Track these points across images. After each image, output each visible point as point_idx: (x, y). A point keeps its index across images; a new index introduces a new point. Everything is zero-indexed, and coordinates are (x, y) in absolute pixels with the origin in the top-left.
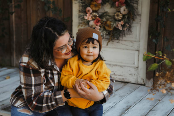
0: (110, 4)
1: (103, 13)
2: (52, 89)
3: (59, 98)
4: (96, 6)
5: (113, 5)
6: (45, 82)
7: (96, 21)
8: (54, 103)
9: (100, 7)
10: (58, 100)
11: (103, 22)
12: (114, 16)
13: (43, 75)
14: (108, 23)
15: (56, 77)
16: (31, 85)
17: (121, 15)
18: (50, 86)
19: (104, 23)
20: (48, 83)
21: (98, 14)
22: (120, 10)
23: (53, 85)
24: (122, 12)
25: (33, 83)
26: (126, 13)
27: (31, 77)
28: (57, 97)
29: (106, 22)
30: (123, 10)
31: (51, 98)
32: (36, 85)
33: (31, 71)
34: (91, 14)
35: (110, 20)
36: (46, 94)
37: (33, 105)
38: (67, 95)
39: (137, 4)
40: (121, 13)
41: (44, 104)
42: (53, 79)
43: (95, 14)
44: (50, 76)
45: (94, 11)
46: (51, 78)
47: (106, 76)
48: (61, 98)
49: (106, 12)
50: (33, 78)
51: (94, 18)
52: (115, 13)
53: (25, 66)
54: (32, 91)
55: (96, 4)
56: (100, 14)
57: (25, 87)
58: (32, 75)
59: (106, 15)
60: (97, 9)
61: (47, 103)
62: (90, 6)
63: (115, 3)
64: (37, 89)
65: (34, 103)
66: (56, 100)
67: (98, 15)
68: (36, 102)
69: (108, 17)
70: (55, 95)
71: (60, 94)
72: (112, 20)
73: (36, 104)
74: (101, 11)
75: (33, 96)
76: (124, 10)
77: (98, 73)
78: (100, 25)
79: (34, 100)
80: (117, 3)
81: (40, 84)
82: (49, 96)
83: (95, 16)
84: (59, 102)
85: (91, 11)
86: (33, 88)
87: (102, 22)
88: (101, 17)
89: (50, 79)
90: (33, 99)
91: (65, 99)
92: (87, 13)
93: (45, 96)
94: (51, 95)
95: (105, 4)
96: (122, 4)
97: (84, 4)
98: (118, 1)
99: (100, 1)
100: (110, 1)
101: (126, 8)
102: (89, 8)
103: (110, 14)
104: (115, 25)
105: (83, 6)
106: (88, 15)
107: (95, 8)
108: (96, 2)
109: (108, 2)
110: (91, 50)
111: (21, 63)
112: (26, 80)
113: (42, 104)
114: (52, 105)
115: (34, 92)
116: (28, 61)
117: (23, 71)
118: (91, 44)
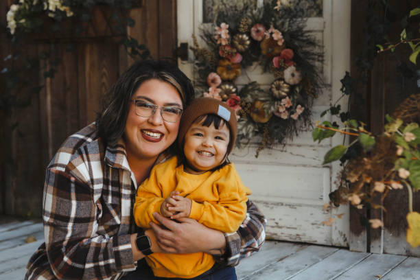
0: (260, 64)
1: (246, 86)
2: (116, 231)
3: (124, 251)
4: (229, 69)
5: (267, 68)
6: (100, 216)
7: (230, 103)
8: (111, 261)
9: (239, 70)
10: (122, 255)
11: (246, 104)
12: (270, 89)
13: (96, 197)
14: (258, 105)
15: (126, 204)
16: (67, 219)
17: (285, 85)
18: (110, 223)
19: (249, 105)
20: (105, 218)
21: (235, 87)
22: (283, 75)
23: (118, 222)
24: (287, 80)
25: (73, 215)
26: (297, 82)
27: (70, 199)
28: (121, 248)
29: (253, 104)
30: (290, 74)
31: (106, 249)
33: (73, 185)
34: (218, 87)
35: (262, 99)
36: (95, 240)
37: (62, 265)
38: (143, 245)
39: (322, 61)
40: (285, 83)
41: (89, 262)
42: (118, 208)
43: (227, 87)
45: (224, 81)
46: (114, 206)
48: (129, 250)
49: (253, 84)
50: (74, 203)
51: (225, 96)
52: (273, 83)
53: (61, 172)
54: (66, 232)
55: (228, 65)
56: (240, 88)
57: (52, 221)
58: (73, 195)
59: (253, 90)
60: (232, 76)
61: (95, 260)
62: (215, 71)
63: (273, 58)
64: (77, 231)
65: (66, 259)
66: (117, 255)
67: (234, 90)
68: (71, 258)
69: (256, 92)
70: (116, 244)
71: (128, 242)
72: (268, 98)
73: (70, 263)
74: (242, 81)
75: (65, 243)
76: (293, 75)
77: (218, 188)
78: (239, 111)
79: (66, 252)
80: (275, 60)
81: (88, 220)
83: (228, 92)
84: (123, 261)
85: (219, 81)
86: (70, 225)
87: (243, 104)
88: (243, 92)
89: (110, 207)
90: (63, 250)
91: (138, 254)
92: (208, 87)
93: (93, 245)
95: (251, 65)
96: (286, 62)
97: (203, 68)
98: (279, 55)
99: (238, 59)
100: (261, 58)
101: (297, 70)
102: (213, 75)
103: (262, 88)
104: (272, 109)
105: (200, 72)
106: (210, 89)
107: (227, 73)
108: (229, 60)
109: (256, 60)
110: (210, 142)
111: (52, 166)
112: (57, 205)
113: (84, 264)
114: (107, 266)
115: (69, 235)
116: (70, 162)
117: (54, 186)
118: (212, 128)
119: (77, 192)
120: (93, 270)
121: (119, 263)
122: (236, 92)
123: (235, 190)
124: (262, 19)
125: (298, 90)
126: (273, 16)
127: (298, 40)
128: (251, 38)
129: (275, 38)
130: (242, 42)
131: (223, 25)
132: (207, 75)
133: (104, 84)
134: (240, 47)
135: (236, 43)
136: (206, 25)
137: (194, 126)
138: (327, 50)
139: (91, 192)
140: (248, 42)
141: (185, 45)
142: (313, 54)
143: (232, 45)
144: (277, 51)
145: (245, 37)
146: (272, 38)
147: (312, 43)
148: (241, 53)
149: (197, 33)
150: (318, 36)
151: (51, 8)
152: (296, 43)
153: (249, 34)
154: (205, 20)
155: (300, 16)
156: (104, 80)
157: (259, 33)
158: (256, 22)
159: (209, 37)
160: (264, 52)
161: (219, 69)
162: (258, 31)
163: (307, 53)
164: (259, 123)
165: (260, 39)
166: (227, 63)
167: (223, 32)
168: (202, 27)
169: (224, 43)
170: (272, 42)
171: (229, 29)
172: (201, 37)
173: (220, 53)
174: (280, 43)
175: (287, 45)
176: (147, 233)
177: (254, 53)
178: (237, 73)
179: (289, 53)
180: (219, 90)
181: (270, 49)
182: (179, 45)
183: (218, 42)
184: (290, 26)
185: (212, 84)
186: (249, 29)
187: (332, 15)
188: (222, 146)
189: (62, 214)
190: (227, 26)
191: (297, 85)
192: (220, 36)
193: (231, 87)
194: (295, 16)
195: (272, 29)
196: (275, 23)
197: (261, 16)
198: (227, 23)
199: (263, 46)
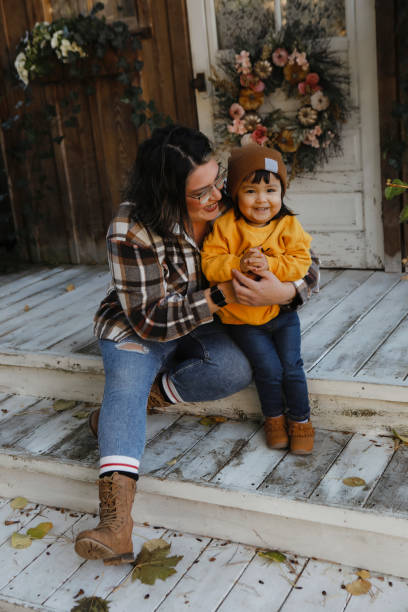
0: (284, 90)
1: (271, 114)
2: (184, 288)
3: (200, 306)
4: (252, 99)
5: (291, 93)
6: (168, 275)
7: (256, 134)
8: (190, 317)
9: (262, 99)
10: (199, 311)
11: (273, 134)
12: (297, 117)
13: (161, 259)
14: (286, 134)
15: (190, 262)
16: (139, 284)
17: (313, 112)
18: (178, 282)
19: (276, 136)
20: (173, 276)
21: (259, 117)
22: (310, 101)
23: (186, 280)
24: (314, 107)
25: (143, 279)
26: (325, 108)
27: (137, 265)
28: (197, 304)
29: (280, 134)
30: (317, 100)
31: (183, 306)
32: (148, 283)
33: (137, 252)
34: (242, 119)
35: (290, 128)
36: (171, 300)
37: (145, 327)
38: (217, 298)
39: (349, 83)
40: (312, 109)
41: (170, 321)
42: (183, 266)
43: (252, 117)
44: (176, 259)
45: (248, 112)
46: (179, 265)
47: (304, 247)
48: (205, 305)
49: (277, 111)
50: (142, 268)
51: (250, 127)
52: (299, 110)
53: (122, 242)
54: (141, 296)
55: (251, 95)
56: (264, 116)
57: (125, 288)
58: (139, 261)
59: (278, 118)
60: (255, 105)
61: (176, 318)
62: (237, 102)
63: (297, 85)
64: (151, 293)
65: (148, 321)
66: (194, 311)
67: (259, 120)
68: (152, 319)
69: (282, 121)
70: (192, 301)
71: (203, 298)
72: (295, 127)
73: (152, 324)
74: (265, 110)
75: (144, 307)
76: (320, 101)
77: (284, 240)
78: (267, 142)
79: (147, 314)
80: (300, 86)
81: (158, 281)
82: (180, 305)
83: (253, 123)
84: (201, 316)
85: (242, 112)
86: (143, 289)
87: (270, 134)
88: (267, 122)
89: (176, 267)
90: (144, 313)
91: (214, 308)
92: (232, 119)
93: (170, 305)
94: (183, 302)
95: (274, 91)
96: (312, 87)
97: (223, 99)
98: (304, 80)
99: (261, 87)
100: (283, 83)
101: (324, 95)
102: (236, 107)
103: (287, 115)
104: (301, 138)
105: (221, 103)
106: (235, 122)
107: (251, 103)
108: (251, 89)
109: (279, 86)
110: (264, 197)
111: (112, 236)
112: (126, 273)
113: (166, 323)
114: (187, 322)
115: (145, 298)
116: (129, 231)
117: (119, 255)
118: (263, 183)
119: (142, 258)
120: (175, 328)
121: (197, 318)
122: (261, 122)
123: (299, 241)
124: (283, 43)
125: (326, 115)
126: (295, 39)
127: (323, 62)
128: (273, 65)
129: (300, 64)
130: (264, 69)
131: (243, 53)
132: (229, 107)
133: (118, 123)
134: (262, 74)
135: (258, 70)
136: (222, 52)
137: (245, 184)
138: (353, 71)
139: (156, 255)
140: (270, 69)
141: (201, 76)
142: (340, 77)
143: (253, 73)
144: (301, 76)
145: (267, 63)
146: (296, 63)
147: (336, 64)
148: (263, 80)
149: (214, 62)
150: (342, 57)
151: (64, 54)
152: (322, 66)
153: (270, 60)
154: (220, 47)
155: (322, 37)
156: (119, 118)
157: (281, 58)
158: (277, 46)
159: (228, 65)
160: (288, 78)
161: (241, 100)
162: (280, 57)
163: (333, 77)
164: (287, 153)
165: (282, 64)
166: (249, 92)
167: (244, 59)
168: (219, 56)
169: (245, 72)
170: (296, 68)
171: (250, 57)
172: (219, 66)
173: (242, 83)
174: (305, 68)
175: (312, 69)
176: (220, 287)
177: (277, 79)
178: (260, 102)
179: (315, 77)
180: (244, 122)
181: (294, 76)
182: (195, 76)
183: (239, 71)
184: (313, 48)
185: (235, 116)
186: (271, 54)
187: (356, 34)
188: (276, 198)
189: (133, 280)
190: (248, 54)
191: (326, 111)
192: (241, 65)
193: (256, 117)
194: (317, 37)
195: (295, 53)
196: (297, 46)
197: (282, 40)
198: (247, 51)
199: (287, 72)
